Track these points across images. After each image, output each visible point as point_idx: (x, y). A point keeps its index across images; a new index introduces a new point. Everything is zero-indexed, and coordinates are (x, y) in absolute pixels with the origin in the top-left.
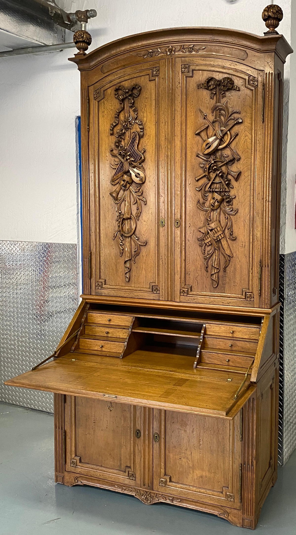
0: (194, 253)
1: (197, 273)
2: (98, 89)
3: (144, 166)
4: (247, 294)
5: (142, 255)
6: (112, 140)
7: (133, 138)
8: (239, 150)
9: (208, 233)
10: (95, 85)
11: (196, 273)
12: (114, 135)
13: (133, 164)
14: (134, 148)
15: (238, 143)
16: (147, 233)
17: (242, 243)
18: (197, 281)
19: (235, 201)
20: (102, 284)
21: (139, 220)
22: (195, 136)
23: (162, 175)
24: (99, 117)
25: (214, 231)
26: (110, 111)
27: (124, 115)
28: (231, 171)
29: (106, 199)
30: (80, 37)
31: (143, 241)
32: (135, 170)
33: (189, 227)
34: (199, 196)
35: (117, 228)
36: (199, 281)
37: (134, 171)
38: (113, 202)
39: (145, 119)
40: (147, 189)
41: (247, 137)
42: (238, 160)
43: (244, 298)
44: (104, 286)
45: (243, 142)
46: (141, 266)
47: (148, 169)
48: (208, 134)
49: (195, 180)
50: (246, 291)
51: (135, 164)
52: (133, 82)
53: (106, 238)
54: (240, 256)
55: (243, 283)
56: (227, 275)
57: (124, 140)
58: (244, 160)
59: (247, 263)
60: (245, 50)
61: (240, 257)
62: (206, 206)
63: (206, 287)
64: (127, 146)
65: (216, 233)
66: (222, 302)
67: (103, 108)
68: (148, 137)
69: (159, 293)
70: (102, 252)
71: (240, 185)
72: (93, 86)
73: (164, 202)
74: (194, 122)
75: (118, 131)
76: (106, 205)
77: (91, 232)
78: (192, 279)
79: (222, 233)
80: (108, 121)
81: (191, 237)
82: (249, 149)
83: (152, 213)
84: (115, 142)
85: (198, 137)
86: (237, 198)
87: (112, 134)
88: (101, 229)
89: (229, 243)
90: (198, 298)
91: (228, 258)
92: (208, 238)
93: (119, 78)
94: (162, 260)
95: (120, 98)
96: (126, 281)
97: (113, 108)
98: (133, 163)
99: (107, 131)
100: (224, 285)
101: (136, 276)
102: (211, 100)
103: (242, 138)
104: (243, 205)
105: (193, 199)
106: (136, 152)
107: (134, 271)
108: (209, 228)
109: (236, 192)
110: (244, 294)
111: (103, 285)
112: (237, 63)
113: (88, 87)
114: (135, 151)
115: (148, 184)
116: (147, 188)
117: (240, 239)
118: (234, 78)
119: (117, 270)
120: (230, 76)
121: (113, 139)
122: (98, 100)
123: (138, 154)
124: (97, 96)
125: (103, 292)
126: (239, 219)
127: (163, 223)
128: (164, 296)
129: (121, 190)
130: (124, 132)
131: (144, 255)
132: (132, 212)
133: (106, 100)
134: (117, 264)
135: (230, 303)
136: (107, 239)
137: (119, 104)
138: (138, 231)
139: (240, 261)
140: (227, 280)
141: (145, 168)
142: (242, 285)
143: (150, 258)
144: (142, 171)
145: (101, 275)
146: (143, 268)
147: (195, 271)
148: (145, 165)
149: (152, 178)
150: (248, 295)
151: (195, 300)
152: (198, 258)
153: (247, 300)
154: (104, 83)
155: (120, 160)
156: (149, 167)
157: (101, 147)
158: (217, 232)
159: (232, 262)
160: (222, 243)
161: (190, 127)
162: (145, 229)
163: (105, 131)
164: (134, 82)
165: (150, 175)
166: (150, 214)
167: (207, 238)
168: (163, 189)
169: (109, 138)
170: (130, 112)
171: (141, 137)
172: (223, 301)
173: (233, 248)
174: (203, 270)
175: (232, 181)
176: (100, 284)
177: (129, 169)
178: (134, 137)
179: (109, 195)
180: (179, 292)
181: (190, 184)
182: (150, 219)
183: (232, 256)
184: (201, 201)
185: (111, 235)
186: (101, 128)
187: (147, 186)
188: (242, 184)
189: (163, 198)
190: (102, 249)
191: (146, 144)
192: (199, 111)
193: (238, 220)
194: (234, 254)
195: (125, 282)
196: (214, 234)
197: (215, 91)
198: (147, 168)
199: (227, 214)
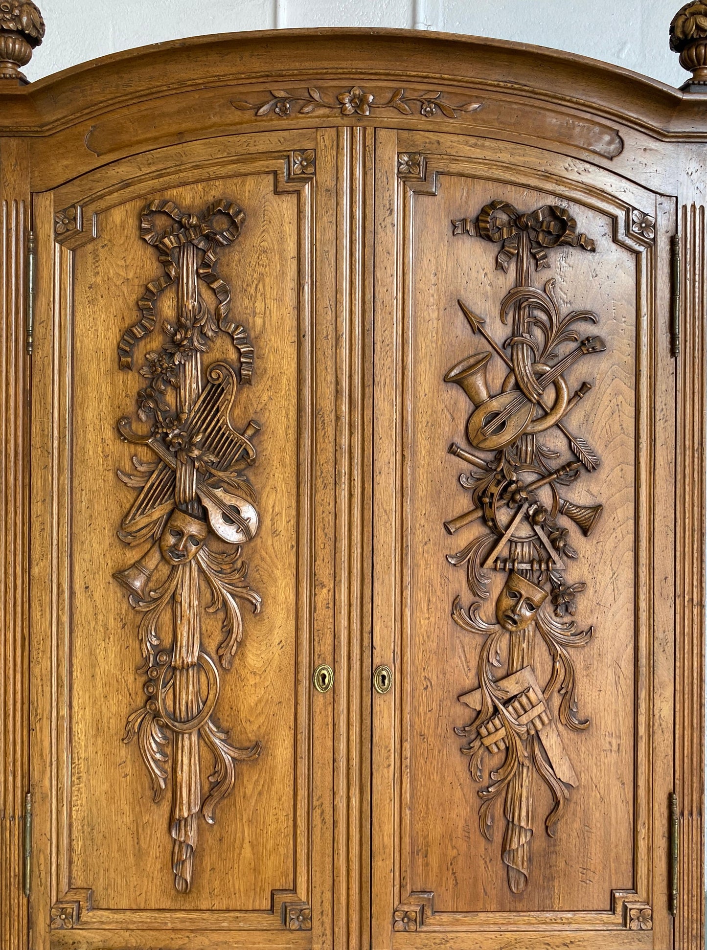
0: (442, 777)
1: (454, 847)
2: (74, 206)
3: (252, 478)
4: (631, 909)
5: (242, 794)
6: (125, 385)
7: (213, 385)
8: (593, 437)
9: (496, 710)
10: (63, 190)
11: (450, 847)
12: (134, 369)
13: (212, 475)
14: (218, 421)
15: (593, 415)
16: (261, 713)
17: (608, 740)
18: (454, 873)
19: (582, 604)
20: (79, 909)
21: (233, 670)
22: (443, 385)
23: (323, 512)
24: (76, 304)
25: (517, 704)
26: (119, 283)
27: (175, 303)
28: (571, 504)
29: (96, 595)
30: (8, 17)
31: (247, 744)
32: (219, 493)
33: (426, 688)
34: (460, 582)
35: (140, 700)
36: (459, 875)
37: (219, 503)
38: (125, 606)
39: (259, 321)
40: (263, 559)
41: (620, 398)
42: (593, 468)
43: (620, 921)
44: (86, 916)
45: (608, 411)
46: (239, 835)
47: (268, 489)
48: (490, 381)
49: (443, 529)
50: (627, 897)
51: (221, 474)
52: (213, 193)
53: (96, 736)
54: (604, 782)
55: (613, 871)
56: (557, 848)
57: (177, 388)
58: (612, 470)
59: (627, 802)
60: (616, 127)
61: (602, 785)
62: (484, 619)
63: (486, 894)
64: (190, 411)
65: (526, 712)
66: (545, 944)
67: (90, 273)
68: (269, 383)
69: (311, 929)
70: (79, 790)
71: (600, 548)
72: (52, 192)
73: (331, 605)
74: (440, 343)
75: (154, 356)
76: (100, 617)
77: (32, 719)
78: (435, 869)
79: (545, 711)
80: (112, 317)
81: (432, 725)
82: (628, 435)
83: (283, 643)
84: (139, 394)
85: (454, 392)
86: (590, 591)
87: (125, 367)
88: (75, 703)
89: (566, 741)
90: (458, 935)
91: (562, 792)
92: (497, 730)
93: (161, 176)
94: (322, 813)
95: (164, 244)
96: (178, 891)
97: (131, 276)
98: (213, 471)
99: (108, 352)
100: (550, 883)
101: (218, 869)
102: (499, 272)
103: (606, 399)
104: (610, 614)
105: (439, 593)
106: (224, 434)
107: (207, 851)
108: (499, 694)
109: (586, 573)
110: (619, 909)
111: (84, 912)
112: (588, 166)
113: (32, 194)
114: (220, 428)
115: (270, 542)
116: (264, 553)
117: (603, 727)
118: (576, 211)
119: (139, 854)
120: (564, 204)
121: (133, 383)
122: (73, 243)
123: (232, 441)
124: (68, 230)
125: (79, 938)
126: (598, 661)
127: (327, 681)
128: (329, 937)
129: (161, 564)
130: (180, 362)
131: (249, 792)
132: (206, 641)
133: (103, 247)
134: (140, 830)
135: (572, 942)
136: (100, 741)
137: (156, 264)
138: (227, 707)
139: (602, 799)
140: (562, 865)
141: (257, 487)
142: (610, 877)
143: (275, 804)
144: (244, 496)
145: (75, 873)
146: (247, 841)
147: (447, 840)
148: (256, 475)
149: (284, 523)
150: (633, 912)
151: (448, 945)
152: (458, 793)
153: (630, 929)
154: (99, 188)
155: (160, 460)
156: (271, 482)
157: (82, 408)
158: (527, 708)
159: (576, 803)
160: (544, 742)
161: (428, 359)
162: (252, 700)
163: (100, 353)
164: (216, 191)
165: (277, 509)
166: (277, 650)
167: (492, 729)
168: (326, 560)
169: (112, 379)
170: (200, 294)
171: (244, 381)
172: (548, 940)
173: (578, 755)
174: (476, 836)
175: (572, 533)
176: (70, 910)
177: (199, 492)
178: (217, 383)
179: (111, 580)
180: (390, 919)
181: (426, 543)
182: (275, 663)
183: (577, 784)
184: (467, 598)
185: (115, 725)
186: (82, 342)
187: (266, 550)
188: (607, 547)
189: (325, 591)
190: (79, 778)
191: (260, 406)
192: (457, 306)
193: (595, 663)
194: (583, 775)
195: (173, 892)
196: (519, 717)
197: (515, 248)
198: (264, 487)
199: (558, 643)
